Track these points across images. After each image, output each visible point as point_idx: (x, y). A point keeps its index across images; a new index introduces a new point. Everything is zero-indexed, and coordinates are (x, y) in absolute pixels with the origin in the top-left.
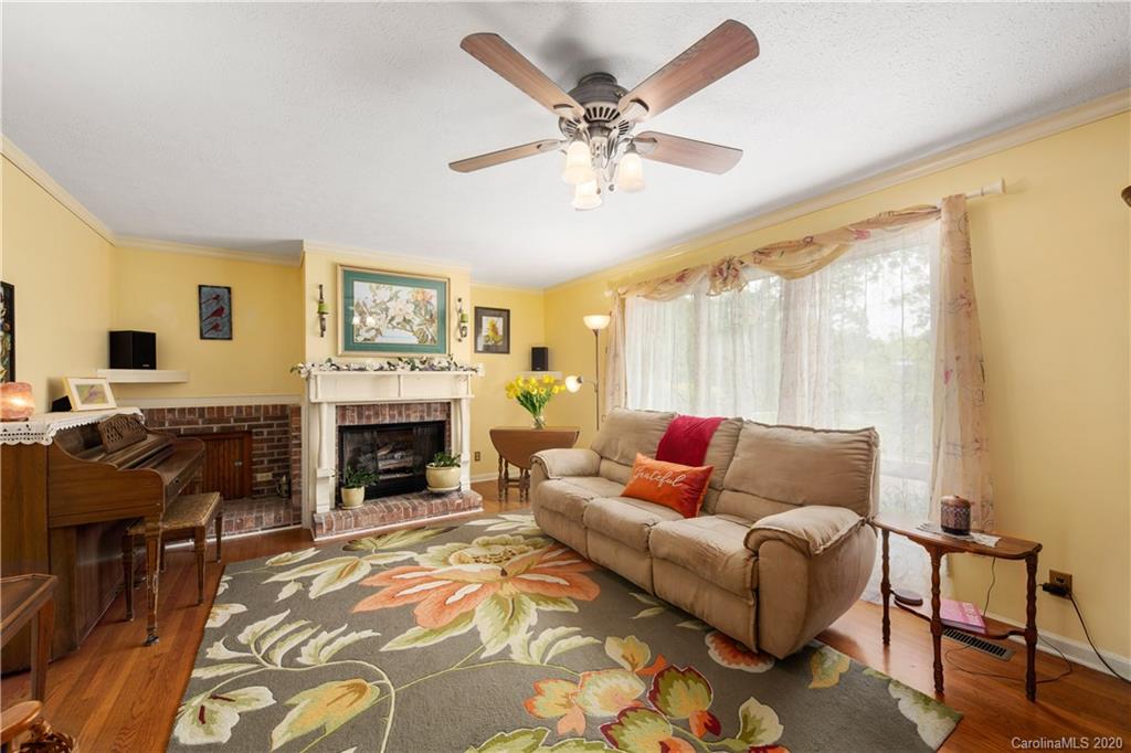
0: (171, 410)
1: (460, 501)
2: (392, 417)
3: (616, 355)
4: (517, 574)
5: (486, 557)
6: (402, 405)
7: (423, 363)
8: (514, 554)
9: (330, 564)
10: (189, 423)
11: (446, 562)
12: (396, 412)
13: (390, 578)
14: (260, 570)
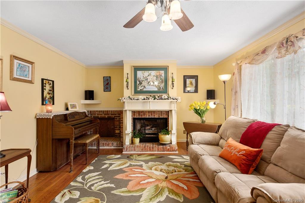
0: (97, 111)
1: (169, 148)
2: (149, 115)
3: (236, 92)
4: (171, 180)
5: (165, 170)
6: (152, 111)
7: (159, 97)
8: (176, 172)
9: (120, 161)
10: (101, 115)
11: (151, 169)
12: (150, 114)
13: (131, 169)
14: (104, 158)
